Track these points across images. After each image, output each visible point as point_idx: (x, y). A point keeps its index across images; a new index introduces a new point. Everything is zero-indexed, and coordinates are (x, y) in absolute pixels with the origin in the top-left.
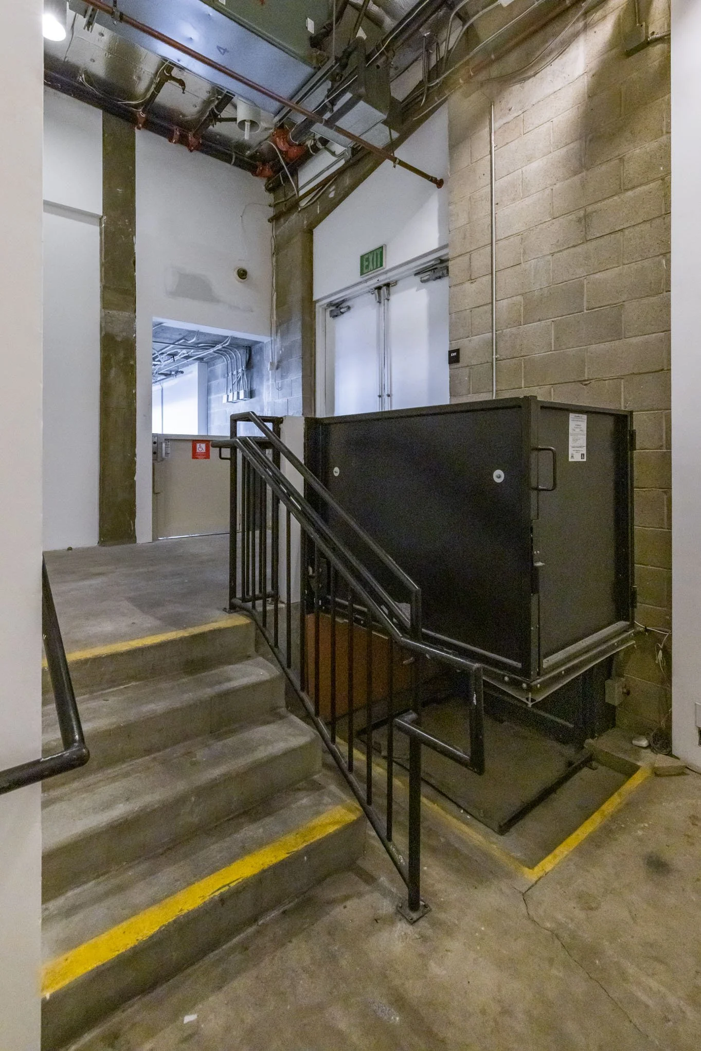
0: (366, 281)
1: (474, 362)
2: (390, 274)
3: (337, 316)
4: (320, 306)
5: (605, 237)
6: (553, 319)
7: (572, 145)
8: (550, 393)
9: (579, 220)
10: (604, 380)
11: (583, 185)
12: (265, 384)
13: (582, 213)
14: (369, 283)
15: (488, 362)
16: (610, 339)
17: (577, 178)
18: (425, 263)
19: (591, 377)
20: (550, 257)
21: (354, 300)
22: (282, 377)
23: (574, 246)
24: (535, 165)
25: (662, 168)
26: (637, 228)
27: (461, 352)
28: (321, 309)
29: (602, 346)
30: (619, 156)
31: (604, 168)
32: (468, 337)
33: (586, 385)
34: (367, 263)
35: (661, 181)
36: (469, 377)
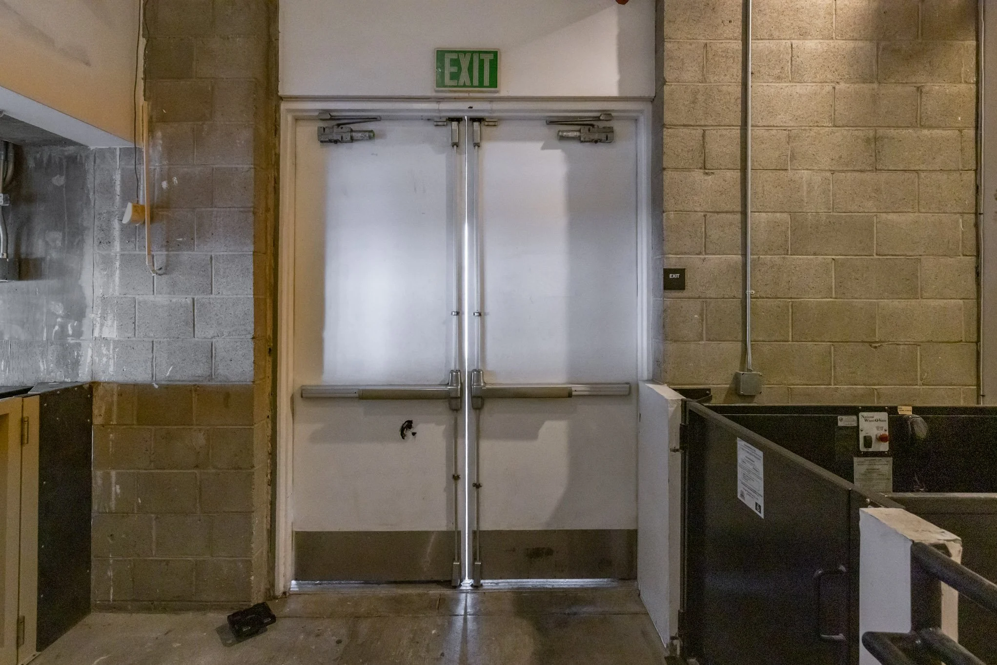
0: (439, 100)
1: (711, 293)
2: (496, 106)
3: (336, 142)
4: (289, 111)
5: (899, 172)
6: (833, 257)
7: (860, 44)
8: (830, 353)
9: (868, 141)
10: (898, 345)
11: (875, 99)
12: (91, 251)
13: (871, 134)
14: (444, 106)
15: (734, 297)
16: (905, 296)
17: (866, 88)
18: (560, 111)
19: (883, 340)
20: (828, 174)
21: (387, 123)
22: (168, 244)
23: (861, 171)
24: (811, 44)
25: (960, 118)
26: (934, 175)
27: (688, 275)
28: (290, 118)
29: (896, 302)
30: (915, 83)
31: (899, 89)
32: (700, 253)
33: (876, 347)
34: (454, 69)
35: (957, 132)
36: (701, 315)
